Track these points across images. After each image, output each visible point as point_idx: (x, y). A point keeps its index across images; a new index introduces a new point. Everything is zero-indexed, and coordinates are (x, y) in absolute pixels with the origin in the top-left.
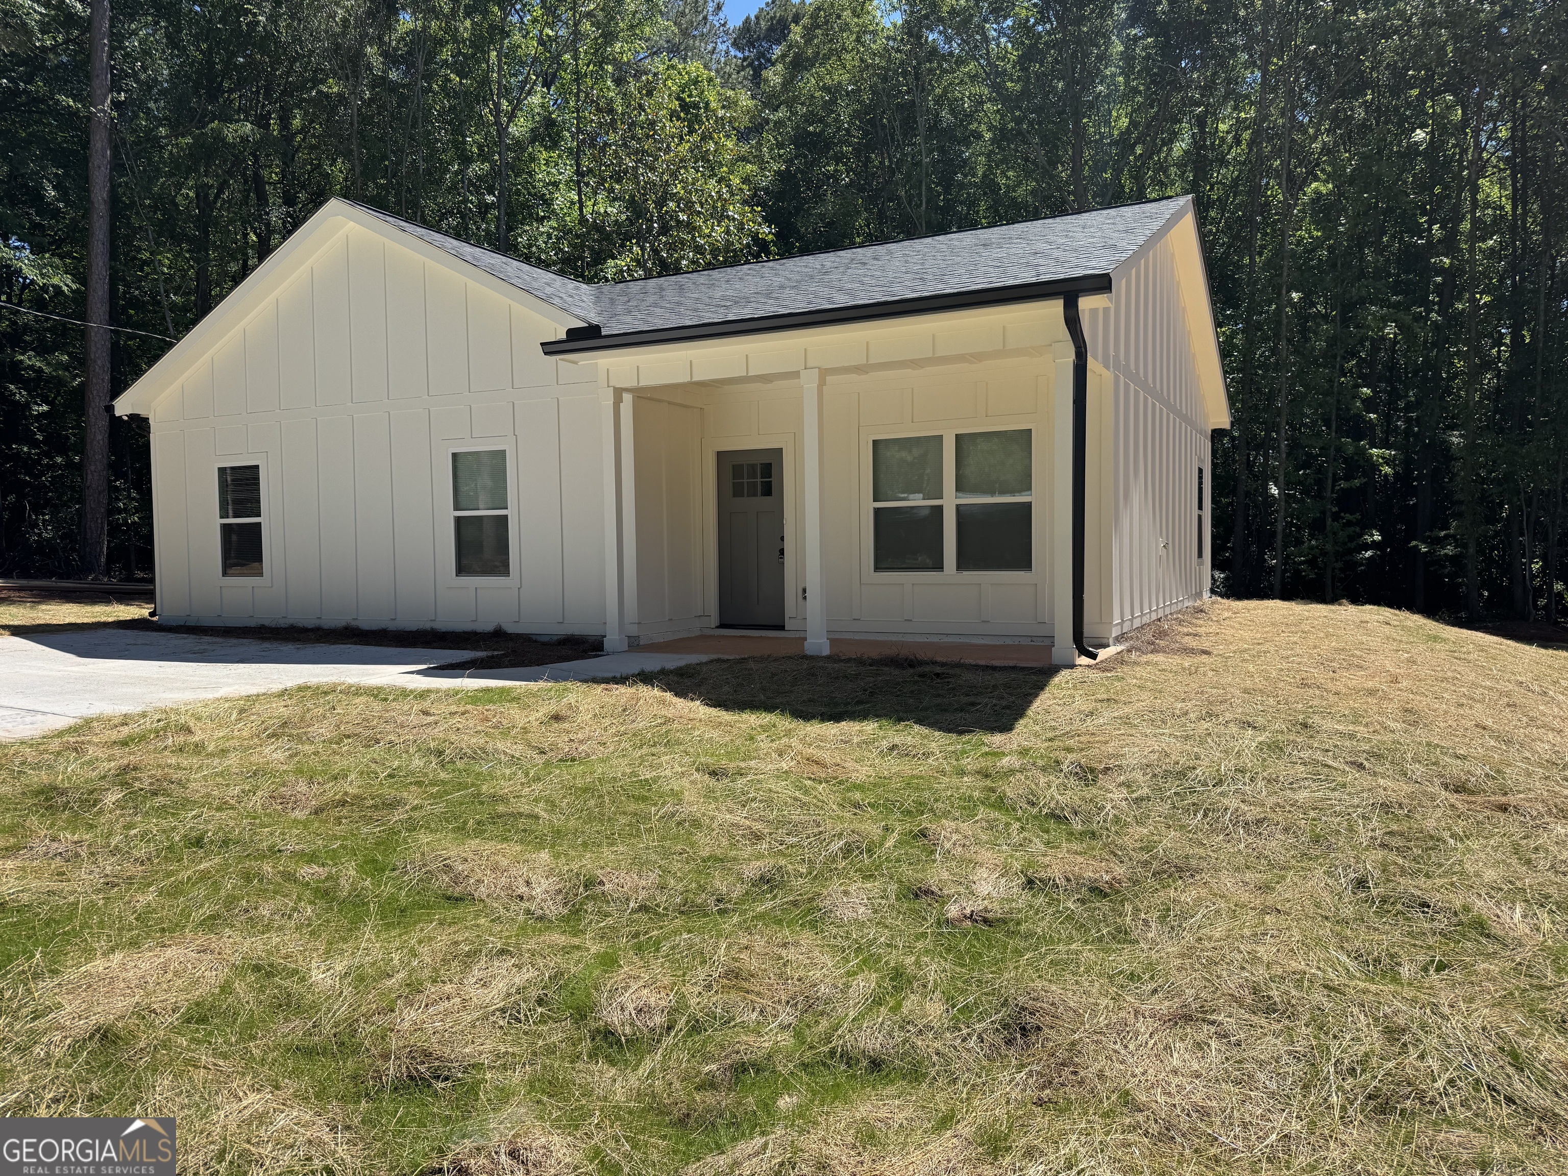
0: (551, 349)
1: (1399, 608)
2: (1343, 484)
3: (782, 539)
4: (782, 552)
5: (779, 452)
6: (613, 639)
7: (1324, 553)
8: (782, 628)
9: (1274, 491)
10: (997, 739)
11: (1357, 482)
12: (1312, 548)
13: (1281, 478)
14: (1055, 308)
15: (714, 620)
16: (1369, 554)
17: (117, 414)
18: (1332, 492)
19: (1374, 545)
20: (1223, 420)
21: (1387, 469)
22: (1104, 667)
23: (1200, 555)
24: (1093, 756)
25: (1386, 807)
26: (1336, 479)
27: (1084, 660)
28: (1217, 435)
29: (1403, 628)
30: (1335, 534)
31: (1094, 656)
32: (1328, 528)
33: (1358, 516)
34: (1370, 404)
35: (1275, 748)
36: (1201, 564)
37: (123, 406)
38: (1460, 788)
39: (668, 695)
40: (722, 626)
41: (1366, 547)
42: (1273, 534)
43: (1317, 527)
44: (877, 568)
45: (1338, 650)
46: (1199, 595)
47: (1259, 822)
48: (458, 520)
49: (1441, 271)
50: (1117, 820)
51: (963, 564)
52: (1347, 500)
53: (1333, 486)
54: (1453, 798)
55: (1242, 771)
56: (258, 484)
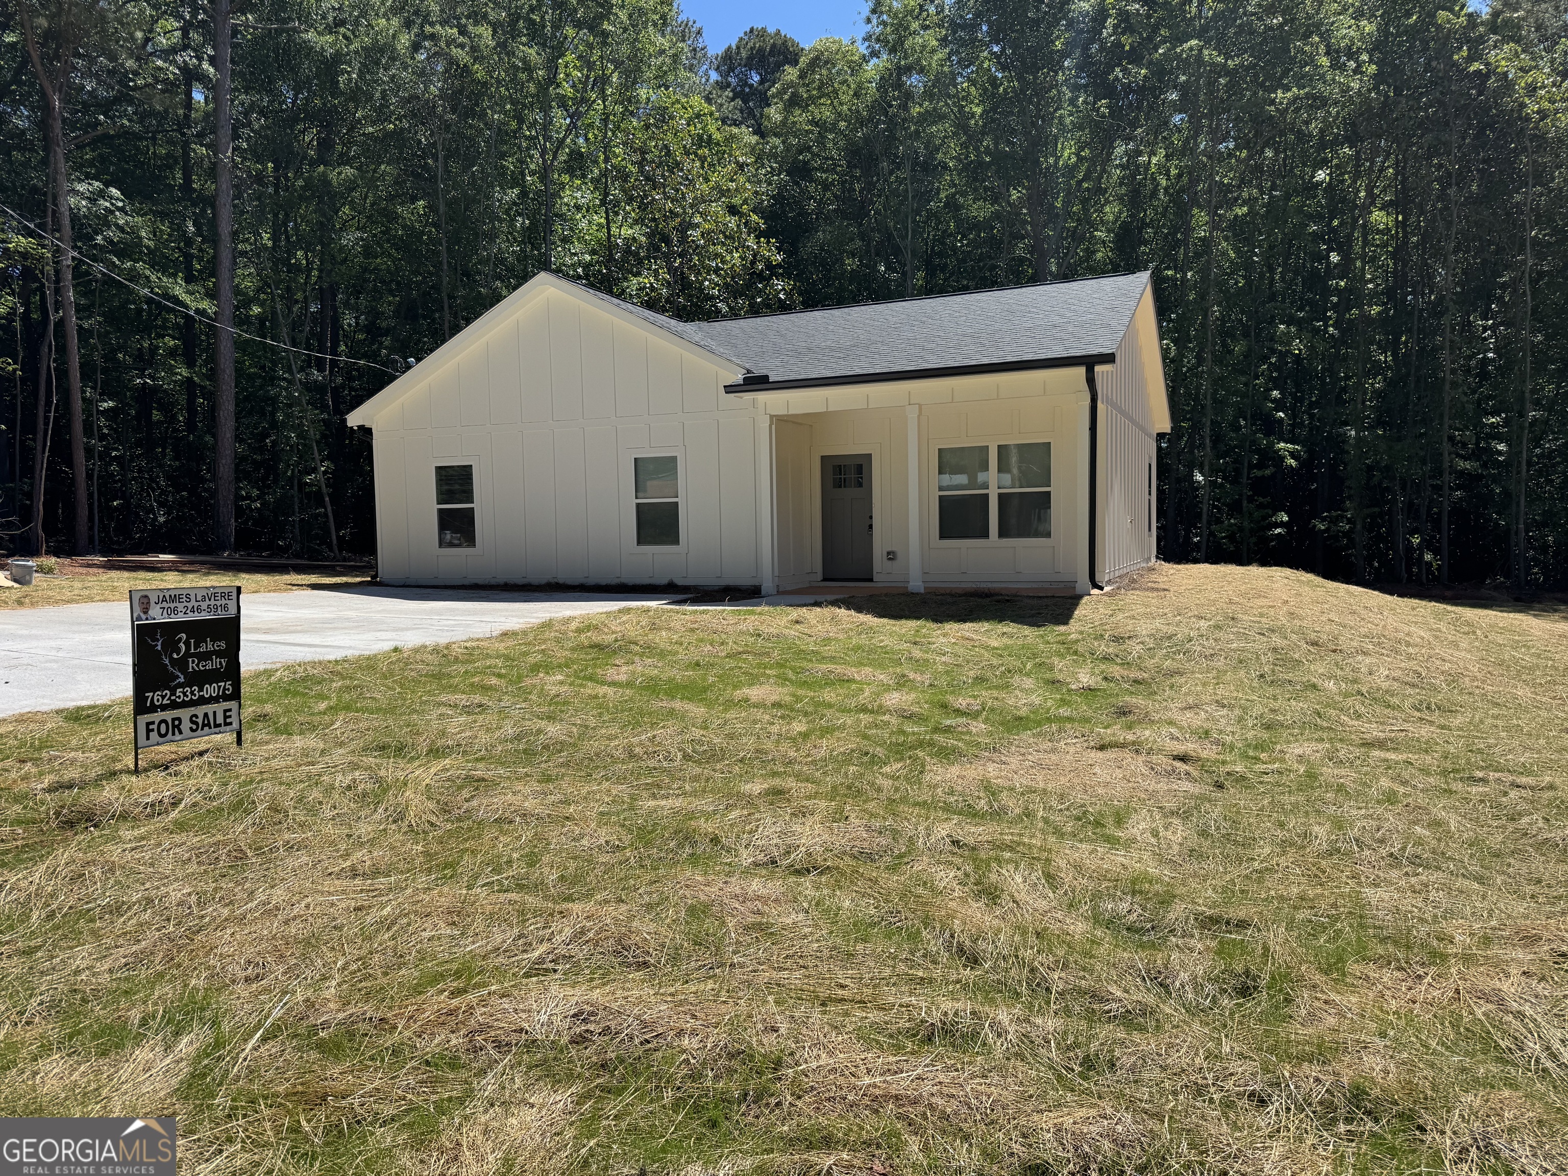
0: (730, 389)
1: (1297, 569)
2: (1257, 473)
3: (871, 517)
4: (871, 527)
5: (869, 457)
6: (768, 585)
7: (1241, 529)
8: (871, 580)
9: (1199, 477)
10: (1062, 628)
11: (1268, 472)
12: (1231, 525)
13: (1206, 468)
14: (1080, 372)
15: (820, 576)
16: (1278, 530)
17: (349, 424)
18: (1248, 478)
19: (1282, 524)
20: (1166, 426)
21: (1292, 462)
22: (1109, 595)
23: (1150, 530)
24: (1120, 632)
25: (1275, 650)
26: (1251, 467)
27: (1095, 591)
28: (1161, 436)
29: (1298, 581)
30: (1250, 514)
31: (1101, 588)
32: (1245, 509)
33: (1269, 499)
34: (1280, 405)
35: (1218, 627)
36: (1150, 536)
37: (354, 419)
38: (1315, 644)
39: (853, 612)
40: (825, 580)
41: (1277, 525)
42: (1200, 515)
43: (1235, 508)
44: (942, 537)
45: (1252, 589)
46: (1149, 559)
47: (1212, 655)
48: (638, 505)
49: (1338, 291)
50: (1139, 658)
51: (1003, 533)
52: (1259, 486)
53: (1249, 473)
54: (1311, 648)
55: (1202, 636)
56: (471, 479)
